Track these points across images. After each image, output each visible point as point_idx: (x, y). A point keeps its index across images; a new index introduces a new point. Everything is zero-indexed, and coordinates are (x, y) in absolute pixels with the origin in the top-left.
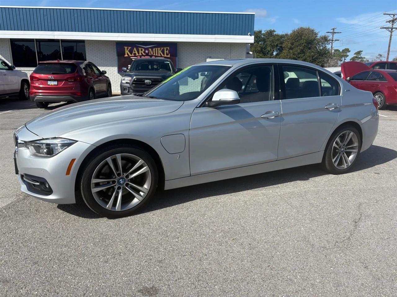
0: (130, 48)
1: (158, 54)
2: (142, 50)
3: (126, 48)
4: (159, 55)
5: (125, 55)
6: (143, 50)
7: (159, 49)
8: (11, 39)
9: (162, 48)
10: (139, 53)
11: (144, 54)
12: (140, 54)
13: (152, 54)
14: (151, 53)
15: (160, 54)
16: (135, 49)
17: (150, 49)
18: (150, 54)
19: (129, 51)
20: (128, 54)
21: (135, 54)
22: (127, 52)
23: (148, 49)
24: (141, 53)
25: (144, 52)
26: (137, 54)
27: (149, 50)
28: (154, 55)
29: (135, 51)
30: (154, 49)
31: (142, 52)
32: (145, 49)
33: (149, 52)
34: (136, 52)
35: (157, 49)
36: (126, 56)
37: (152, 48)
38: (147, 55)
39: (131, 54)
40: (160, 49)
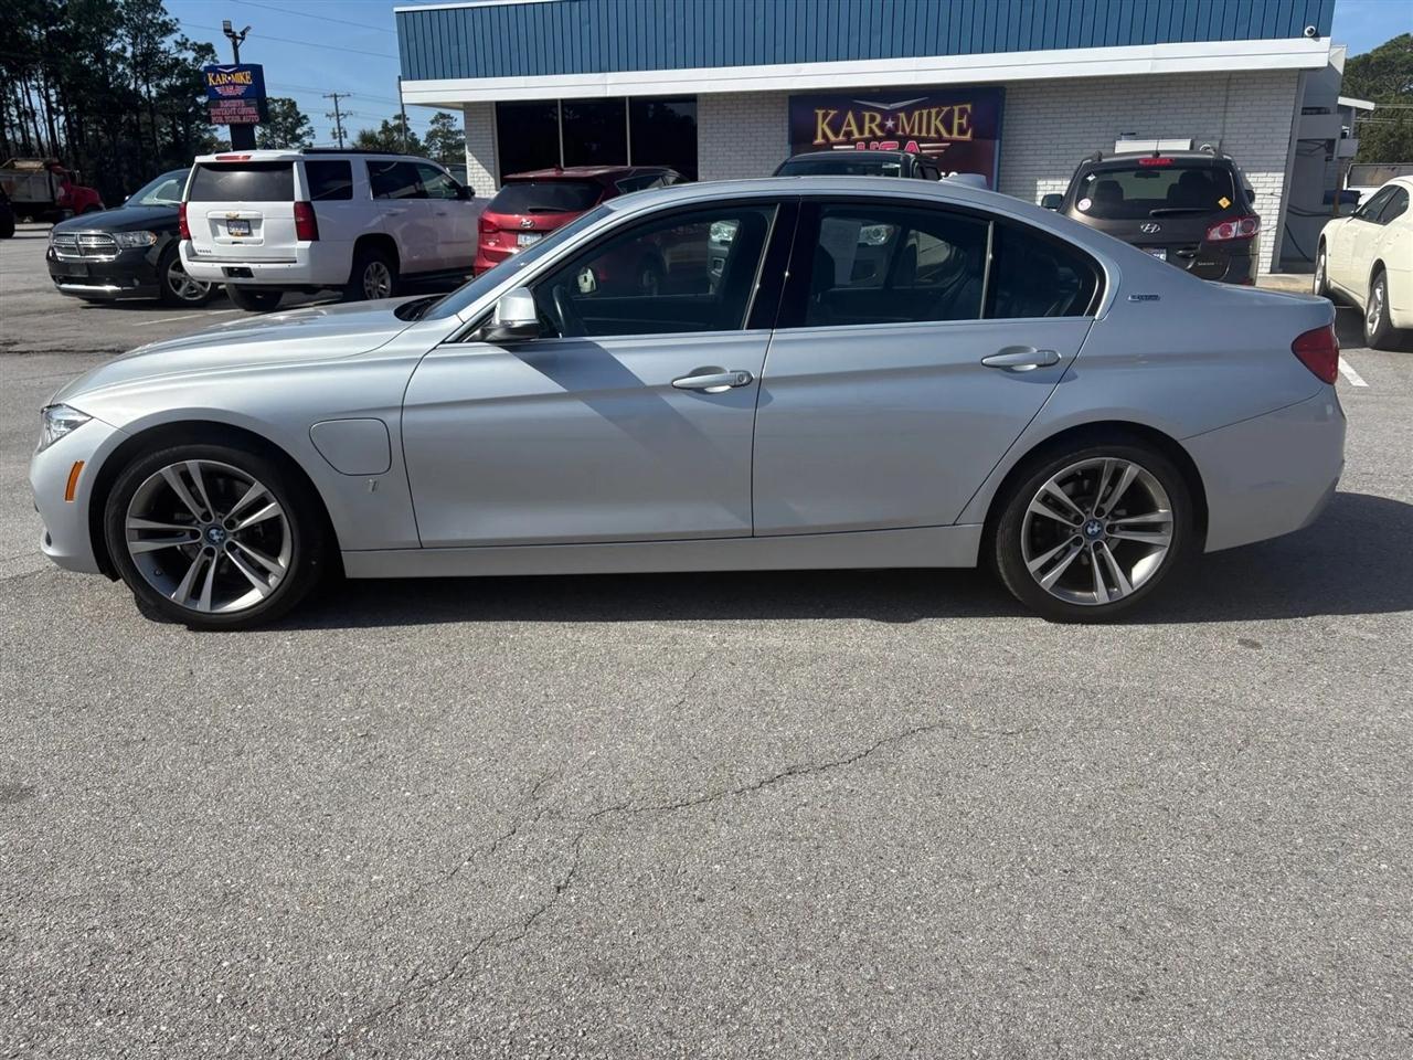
0: (833, 112)
1: (928, 131)
2: (872, 119)
3: (820, 113)
4: (933, 134)
5: (816, 138)
6: (879, 118)
7: (934, 111)
8: (498, 104)
9: (946, 109)
10: (861, 131)
11: (879, 133)
12: (867, 135)
13: (908, 130)
14: (904, 130)
15: (937, 131)
16: (850, 116)
17: (902, 115)
18: (900, 133)
19: (828, 124)
20: (825, 136)
21: (849, 134)
22: (822, 126)
23: (893, 114)
24: (871, 131)
25: (882, 126)
26: (856, 135)
27: (898, 118)
28: (916, 134)
29: (849, 125)
30: (917, 113)
31: (873, 126)
32: (886, 115)
33: (896, 126)
34: (854, 128)
35: (925, 112)
36: (819, 140)
37: (909, 111)
38: (890, 135)
39: (836, 134)
40: (938, 114)
